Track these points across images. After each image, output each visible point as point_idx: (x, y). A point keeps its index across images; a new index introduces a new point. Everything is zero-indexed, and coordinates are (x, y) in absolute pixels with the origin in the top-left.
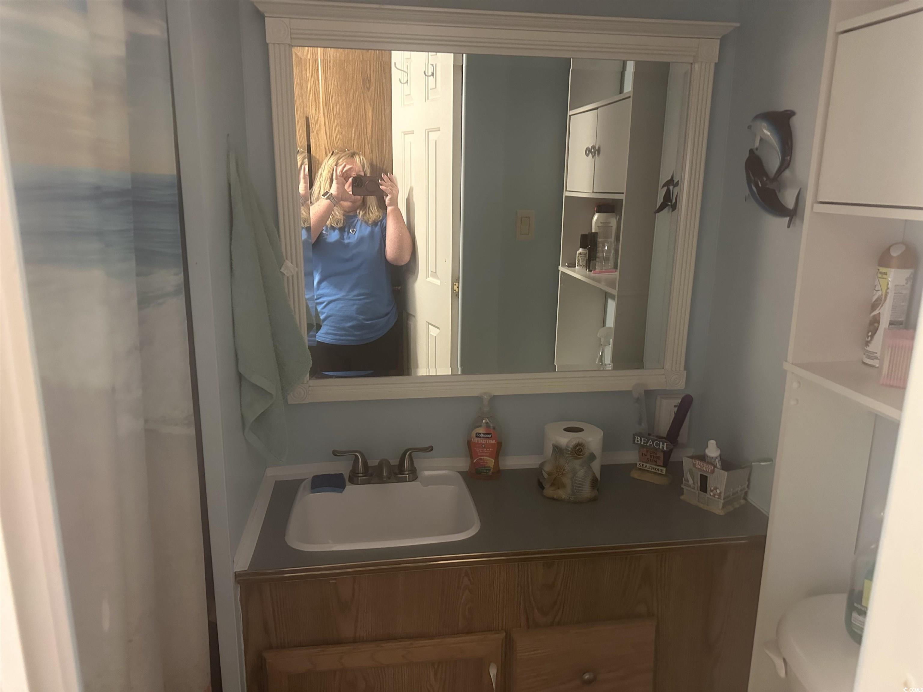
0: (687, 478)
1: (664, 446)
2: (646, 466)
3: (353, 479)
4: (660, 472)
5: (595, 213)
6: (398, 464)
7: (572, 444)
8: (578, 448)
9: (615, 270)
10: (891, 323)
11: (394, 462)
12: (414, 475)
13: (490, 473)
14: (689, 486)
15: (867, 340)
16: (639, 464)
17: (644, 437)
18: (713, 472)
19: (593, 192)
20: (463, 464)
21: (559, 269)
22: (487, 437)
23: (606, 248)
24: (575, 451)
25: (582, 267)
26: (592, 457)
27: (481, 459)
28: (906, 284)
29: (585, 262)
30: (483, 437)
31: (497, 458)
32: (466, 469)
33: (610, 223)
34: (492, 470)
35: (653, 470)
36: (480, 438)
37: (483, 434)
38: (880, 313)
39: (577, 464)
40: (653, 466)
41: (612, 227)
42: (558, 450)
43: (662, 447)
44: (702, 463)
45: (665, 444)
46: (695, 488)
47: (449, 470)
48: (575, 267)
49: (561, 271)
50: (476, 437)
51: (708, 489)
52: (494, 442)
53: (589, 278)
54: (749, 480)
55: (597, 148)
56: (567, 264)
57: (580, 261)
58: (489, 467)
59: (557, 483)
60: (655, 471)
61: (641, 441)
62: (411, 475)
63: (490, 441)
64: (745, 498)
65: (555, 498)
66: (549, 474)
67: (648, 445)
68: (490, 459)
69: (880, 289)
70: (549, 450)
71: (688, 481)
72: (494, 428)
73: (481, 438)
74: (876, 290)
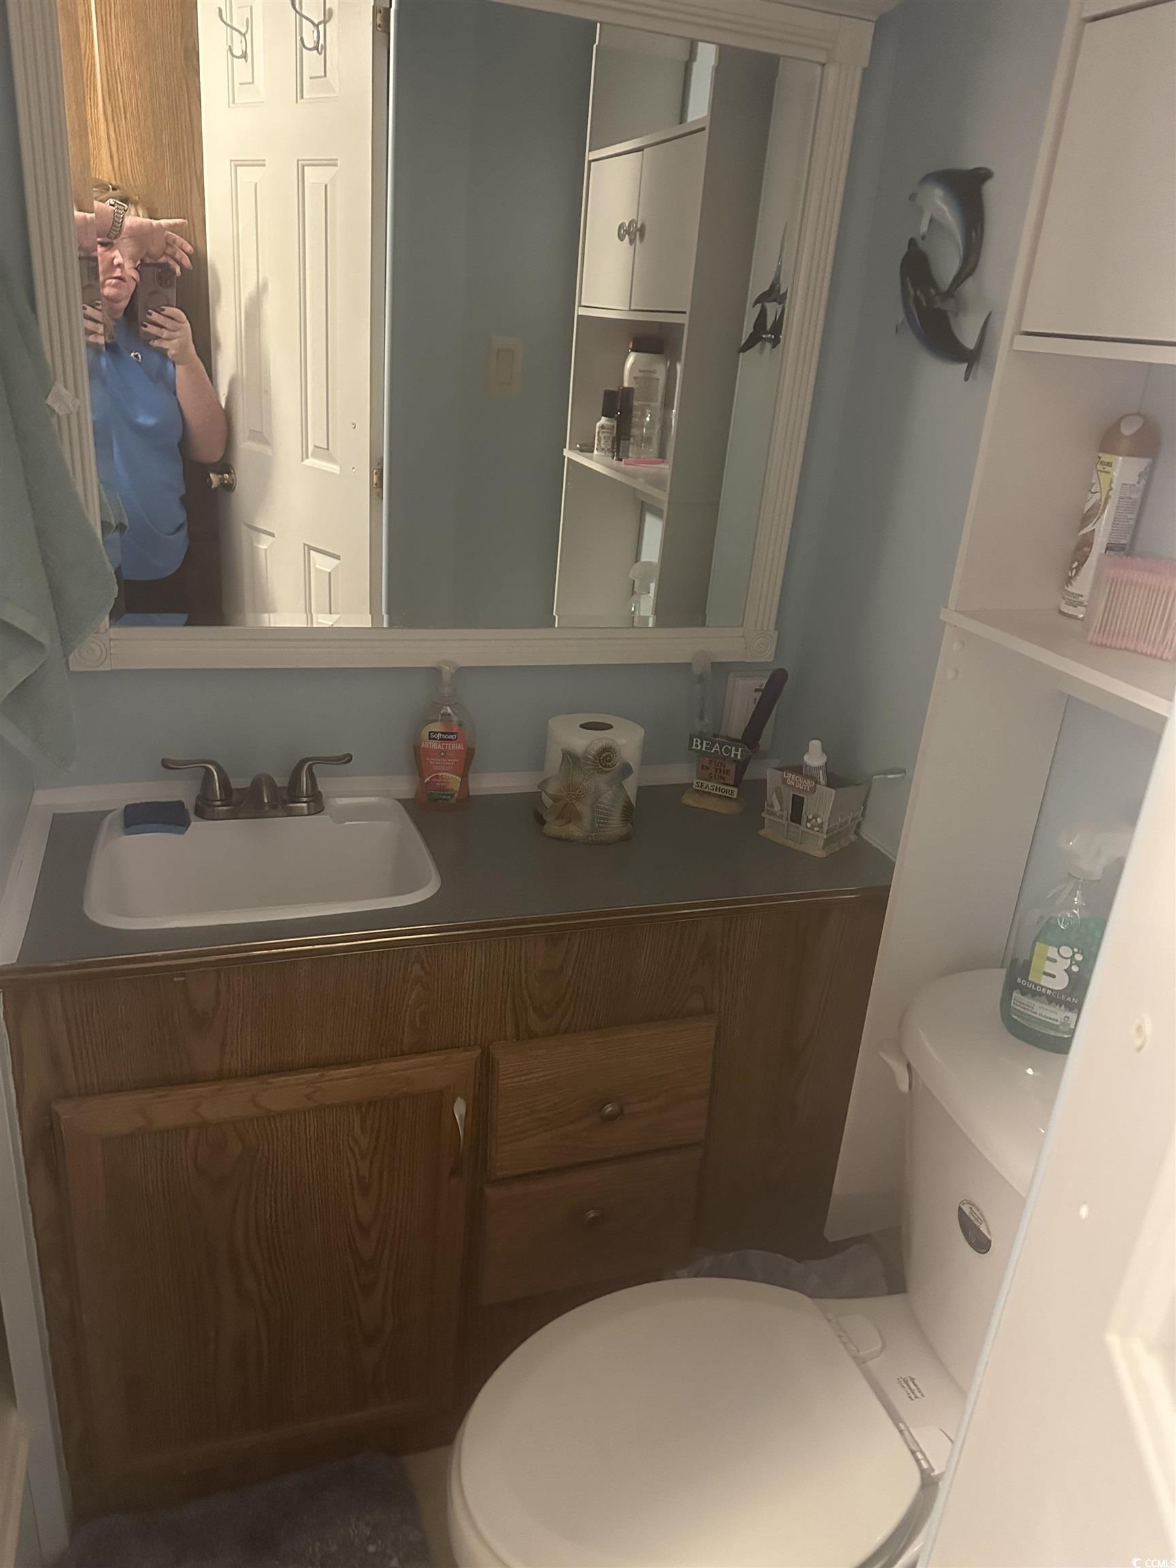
0: (772, 803)
1: (738, 753)
2: (707, 786)
3: (204, 810)
4: (727, 795)
5: (629, 353)
6: (286, 785)
7: (596, 748)
8: (604, 755)
9: (661, 460)
10: (1109, 548)
11: (281, 781)
12: (317, 804)
13: (453, 801)
14: (773, 814)
15: (1070, 575)
16: (697, 783)
17: (706, 739)
18: (814, 790)
19: (630, 310)
20: (404, 786)
21: (564, 454)
22: (448, 740)
23: (648, 419)
24: (600, 760)
25: (605, 453)
26: (627, 770)
27: (437, 777)
28: (1139, 483)
29: (610, 442)
30: (441, 739)
31: (464, 777)
32: (410, 795)
33: (654, 372)
34: (456, 795)
35: (717, 792)
36: (436, 741)
37: (442, 733)
38: (1094, 530)
39: (601, 781)
40: (719, 786)
41: (658, 379)
42: (570, 758)
43: (735, 754)
44: (797, 777)
45: (740, 749)
46: (782, 816)
47: (379, 796)
48: (593, 452)
49: (568, 458)
50: (430, 738)
51: (804, 819)
52: (460, 747)
53: (617, 470)
54: (865, 805)
55: (639, 226)
56: (578, 446)
57: (602, 442)
58: (452, 790)
59: (567, 814)
60: (721, 793)
61: (702, 747)
62: (312, 804)
63: (454, 746)
64: (856, 833)
65: (563, 837)
66: (555, 799)
67: (712, 751)
68: (455, 777)
69: (1098, 490)
70: (554, 759)
71: (772, 806)
72: (460, 725)
73: (439, 741)
74: (1092, 493)
